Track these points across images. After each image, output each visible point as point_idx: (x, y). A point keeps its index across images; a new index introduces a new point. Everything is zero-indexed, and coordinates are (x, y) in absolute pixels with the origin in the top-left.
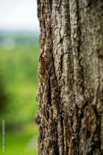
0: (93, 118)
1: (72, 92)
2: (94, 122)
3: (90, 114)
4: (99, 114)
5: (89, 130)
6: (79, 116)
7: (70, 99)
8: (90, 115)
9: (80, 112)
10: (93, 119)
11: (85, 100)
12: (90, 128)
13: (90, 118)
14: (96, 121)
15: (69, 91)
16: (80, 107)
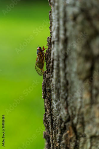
0: (72, 136)
1: (59, 102)
2: (73, 141)
3: (70, 132)
4: (78, 134)
5: (68, 146)
6: (62, 128)
7: (58, 108)
8: (70, 134)
9: (62, 125)
10: (73, 138)
11: (68, 116)
12: (69, 145)
13: (69, 135)
14: (75, 140)
15: (56, 99)
16: (64, 120)
